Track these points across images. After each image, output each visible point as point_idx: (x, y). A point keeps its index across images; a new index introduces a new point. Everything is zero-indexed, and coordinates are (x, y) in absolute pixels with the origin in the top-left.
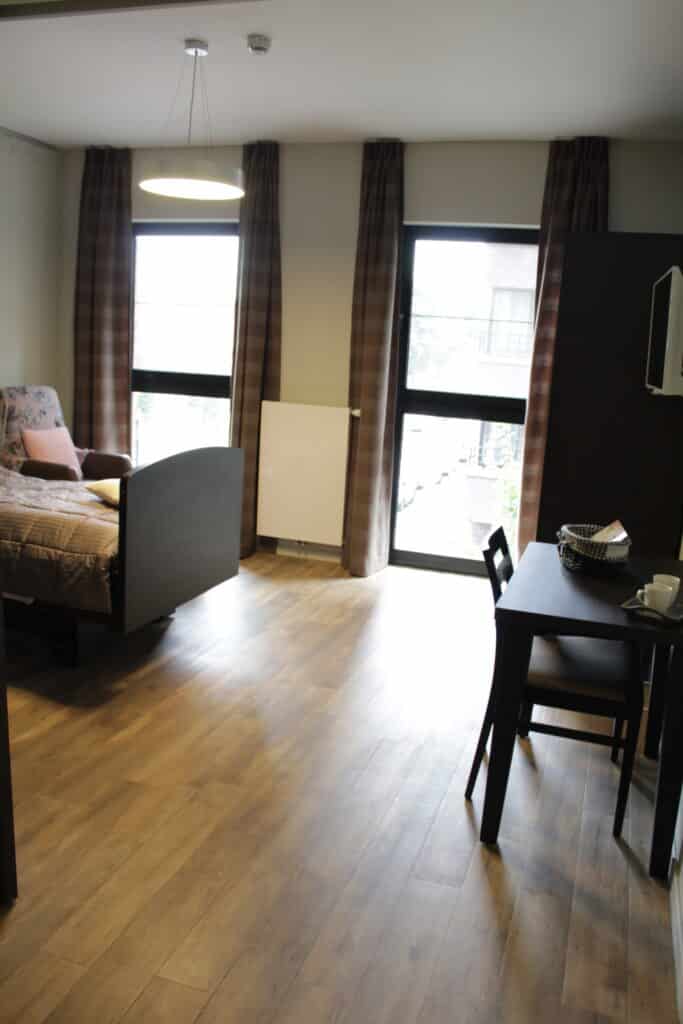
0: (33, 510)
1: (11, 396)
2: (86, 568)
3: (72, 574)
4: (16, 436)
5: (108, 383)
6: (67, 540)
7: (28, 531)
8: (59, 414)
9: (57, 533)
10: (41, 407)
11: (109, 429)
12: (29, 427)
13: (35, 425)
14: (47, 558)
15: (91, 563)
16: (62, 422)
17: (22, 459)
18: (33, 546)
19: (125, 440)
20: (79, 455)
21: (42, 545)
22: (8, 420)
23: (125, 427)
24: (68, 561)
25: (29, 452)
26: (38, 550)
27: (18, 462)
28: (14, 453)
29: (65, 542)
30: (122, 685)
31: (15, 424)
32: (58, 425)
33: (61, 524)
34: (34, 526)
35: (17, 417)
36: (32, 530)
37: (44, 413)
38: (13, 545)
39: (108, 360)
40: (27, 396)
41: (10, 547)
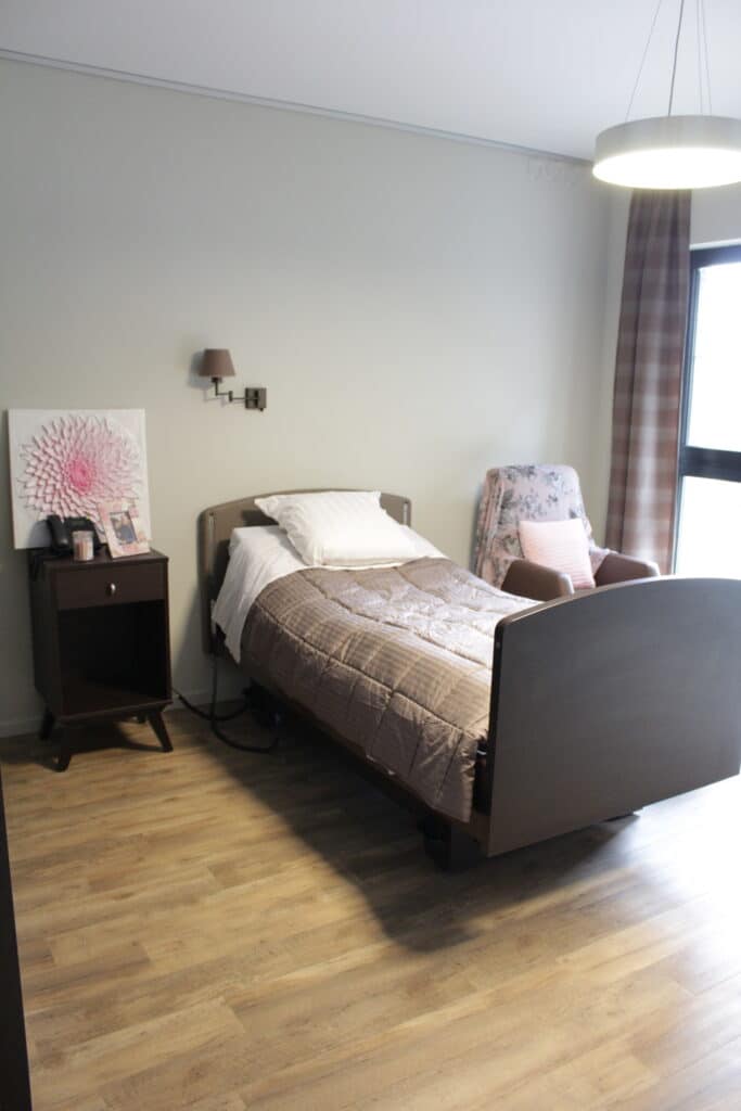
0: (425, 643)
1: (509, 477)
2: (447, 747)
3: (432, 750)
4: (510, 529)
5: (647, 465)
6: (442, 699)
7: (404, 675)
8: (577, 502)
9: (433, 684)
10: (552, 492)
11: (644, 525)
12: (528, 517)
13: (539, 514)
14: (412, 719)
15: (453, 741)
16: (580, 513)
17: (512, 558)
18: (400, 695)
19: (667, 541)
20: (593, 556)
21: (411, 698)
22: (503, 507)
23: (667, 522)
24: (433, 730)
25: (525, 551)
26: (405, 705)
27: (506, 562)
28: (507, 550)
29: (437, 702)
30: (487, 923)
31: (511, 513)
32: (573, 515)
33: (442, 673)
34: (413, 669)
35: (515, 504)
36: (409, 674)
37: (556, 500)
38: (382, 689)
39: (649, 434)
40: (532, 477)
41: (378, 693)
